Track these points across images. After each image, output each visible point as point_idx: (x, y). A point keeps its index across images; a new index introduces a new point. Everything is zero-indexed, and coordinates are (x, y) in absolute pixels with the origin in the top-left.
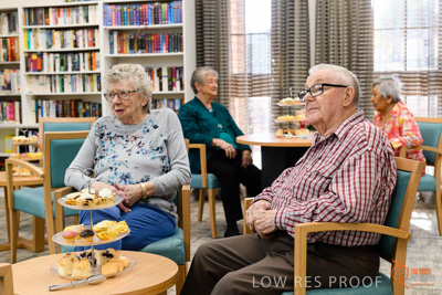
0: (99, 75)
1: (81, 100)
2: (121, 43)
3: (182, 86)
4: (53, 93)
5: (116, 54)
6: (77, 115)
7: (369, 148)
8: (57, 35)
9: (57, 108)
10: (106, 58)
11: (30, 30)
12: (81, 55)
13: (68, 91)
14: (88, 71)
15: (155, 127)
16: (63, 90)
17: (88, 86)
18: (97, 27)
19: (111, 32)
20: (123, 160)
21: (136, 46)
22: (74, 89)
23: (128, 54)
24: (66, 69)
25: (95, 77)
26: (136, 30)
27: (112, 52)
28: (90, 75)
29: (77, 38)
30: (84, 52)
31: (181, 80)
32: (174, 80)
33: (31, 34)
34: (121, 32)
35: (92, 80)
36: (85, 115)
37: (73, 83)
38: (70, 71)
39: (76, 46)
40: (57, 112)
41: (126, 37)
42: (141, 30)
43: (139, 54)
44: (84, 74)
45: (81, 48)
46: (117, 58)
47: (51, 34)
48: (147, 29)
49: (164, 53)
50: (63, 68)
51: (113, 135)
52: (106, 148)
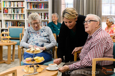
1: (19, 22)
2: (30, 6)
3: (48, 18)
4: (11, 19)
6: (17, 26)
8: (12, 3)
9: (12, 23)
10: (26, 10)
11: (5, 1)
12: (19, 9)
13: (15, 19)
14: (21, 13)
15: (45, 31)
16: (14, 18)
17: (21, 18)
18: (24, 1)
19: (28, 3)
20: (36, 39)
21: (35, 7)
22: (17, 18)
23: (32, 9)
24: (15, 13)
25: (23, 15)
26: (35, 2)
27: (28, 8)
28: (21, 14)
29: (18, 4)
30: (20, 8)
31: (47, 16)
32: (45, 16)
33: (5, 3)
34: (30, 3)
35: (22, 16)
36: (20, 26)
37: (17, 17)
38: (16, 13)
39: (18, 6)
40: (12, 25)
41: (32, 4)
42: (37, 2)
43: (36, 9)
44: (20, 14)
45: (19, 7)
46: (29, 10)
47: (10, 3)
48: (38, 2)
49: (43, 9)
50: (14, 12)
51: (32, 32)
52: (30, 35)
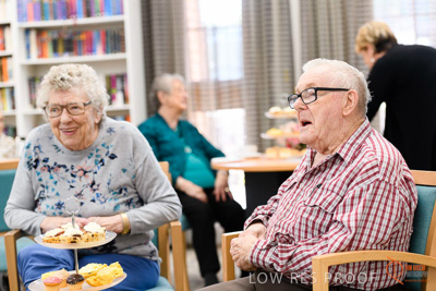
0: (12, 89)
2: (41, 44)
3: (126, 99)
5: (35, 60)
7: (380, 176)
10: (23, 66)
15: (113, 157)
18: (8, 25)
19: (27, 31)
21: (61, 47)
23: (50, 59)
25: (7, 92)
26: (58, 29)
27: (29, 57)
31: (123, 91)
32: (114, 91)
34: (40, 31)
35: (2, 97)
41: (48, 37)
42: (69, 27)
43: (65, 58)
46: (35, 66)
48: (75, 26)
49: (99, 56)
51: (51, 163)
52: (43, 183)
